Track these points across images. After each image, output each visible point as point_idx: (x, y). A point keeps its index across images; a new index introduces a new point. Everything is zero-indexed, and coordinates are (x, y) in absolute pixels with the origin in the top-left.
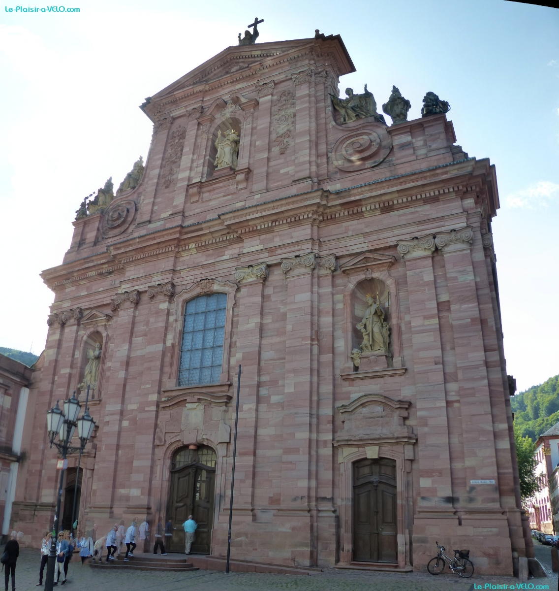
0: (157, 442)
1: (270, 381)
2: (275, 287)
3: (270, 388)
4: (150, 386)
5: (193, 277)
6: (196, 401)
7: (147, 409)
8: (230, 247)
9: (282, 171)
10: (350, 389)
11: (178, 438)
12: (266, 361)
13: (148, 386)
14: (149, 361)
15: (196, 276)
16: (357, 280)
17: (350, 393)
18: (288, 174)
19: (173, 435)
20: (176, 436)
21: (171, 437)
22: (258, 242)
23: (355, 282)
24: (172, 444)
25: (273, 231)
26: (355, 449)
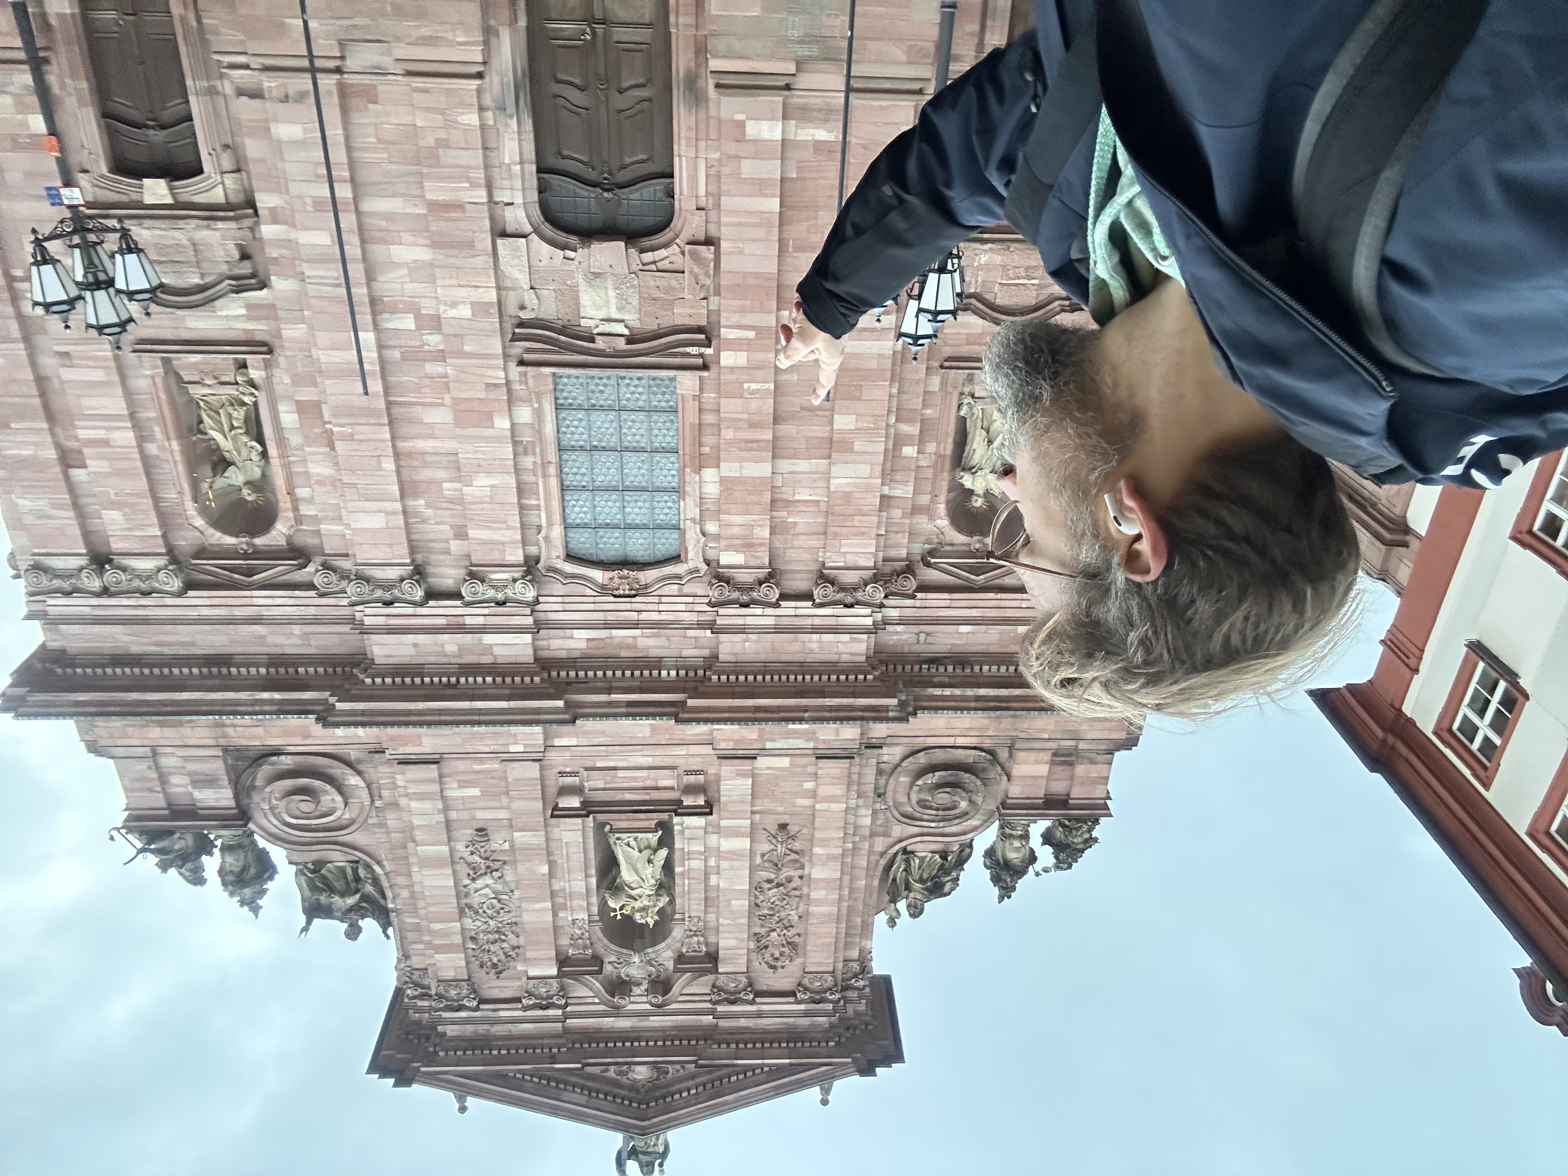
0: (707, 252)
1: (424, 360)
2: (447, 552)
3: (421, 346)
4: (746, 386)
5: (662, 607)
6: (598, 338)
7: (751, 334)
8: (577, 654)
9: (476, 792)
10: (250, 326)
11: (648, 257)
12: (443, 405)
13: (754, 386)
14: (757, 441)
15: (655, 607)
16: (269, 536)
17: (249, 318)
18: (459, 781)
19: (660, 265)
20: (654, 262)
21: (667, 261)
22: (497, 651)
23: (274, 532)
24: (666, 246)
25: (461, 666)
26: (198, 199)
